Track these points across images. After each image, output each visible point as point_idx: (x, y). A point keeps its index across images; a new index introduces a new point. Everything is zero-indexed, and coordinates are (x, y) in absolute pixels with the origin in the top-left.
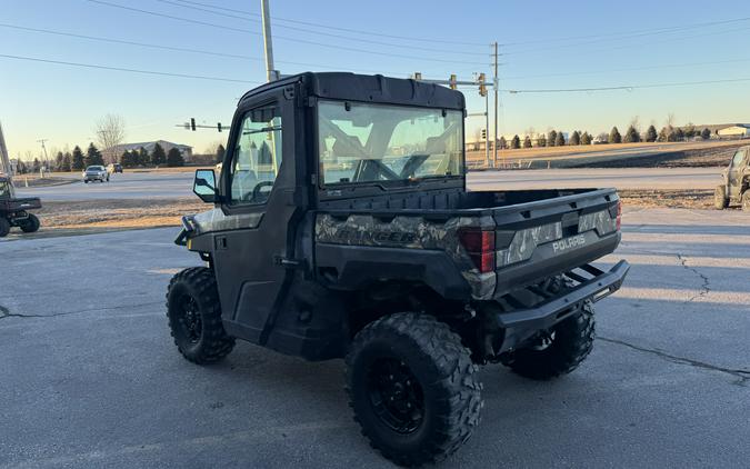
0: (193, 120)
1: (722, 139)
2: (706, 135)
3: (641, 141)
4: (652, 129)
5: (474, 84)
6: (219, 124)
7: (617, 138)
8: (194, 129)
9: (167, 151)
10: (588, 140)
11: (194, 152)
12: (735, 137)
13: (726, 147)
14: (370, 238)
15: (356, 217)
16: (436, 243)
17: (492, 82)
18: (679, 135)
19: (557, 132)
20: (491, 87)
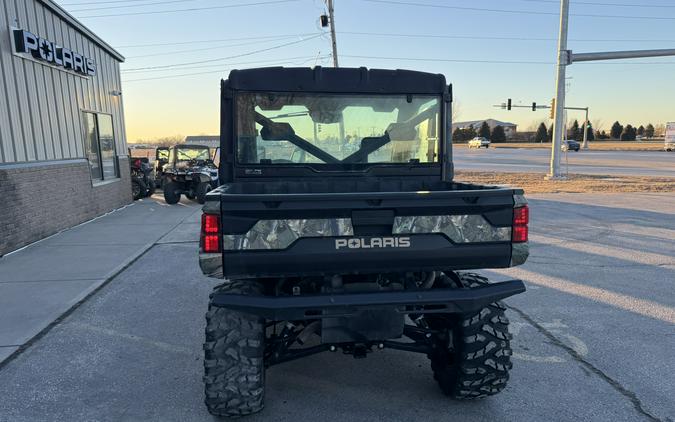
0: (510, 101)
6: (534, 104)
8: (509, 109)
9: (492, 127)
11: (518, 129)
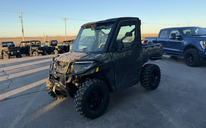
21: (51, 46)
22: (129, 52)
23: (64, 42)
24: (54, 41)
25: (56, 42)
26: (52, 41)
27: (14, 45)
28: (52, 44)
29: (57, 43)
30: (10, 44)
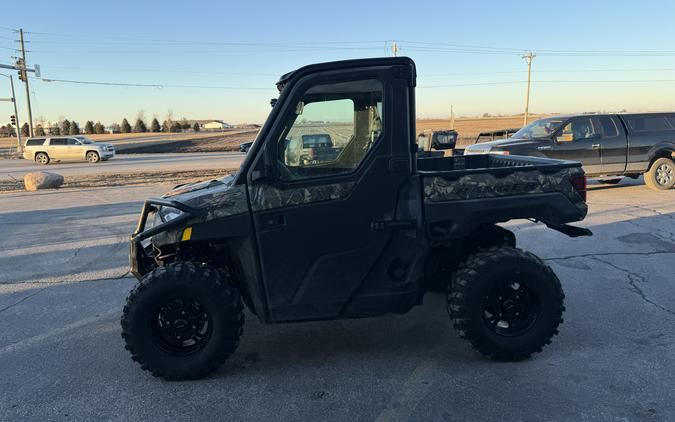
1: (208, 131)
2: (197, 128)
3: (149, 131)
4: (156, 122)
5: (14, 68)
7: (127, 128)
10: (102, 130)
12: (216, 130)
13: (220, 137)
14: (492, 191)
15: (472, 176)
16: (554, 187)
17: (33, 68)
18: (178, 127)
19: (71, 121)
20: (33, 74)
21: (433, 150)
22: (331, 190)
23: (481, 135)
24: (445, 134)
25: (452, 137)
26: (436, 134)
27: (331, 144)
28: (437, 145)
29: (455, 139)
30: (324, 140)
